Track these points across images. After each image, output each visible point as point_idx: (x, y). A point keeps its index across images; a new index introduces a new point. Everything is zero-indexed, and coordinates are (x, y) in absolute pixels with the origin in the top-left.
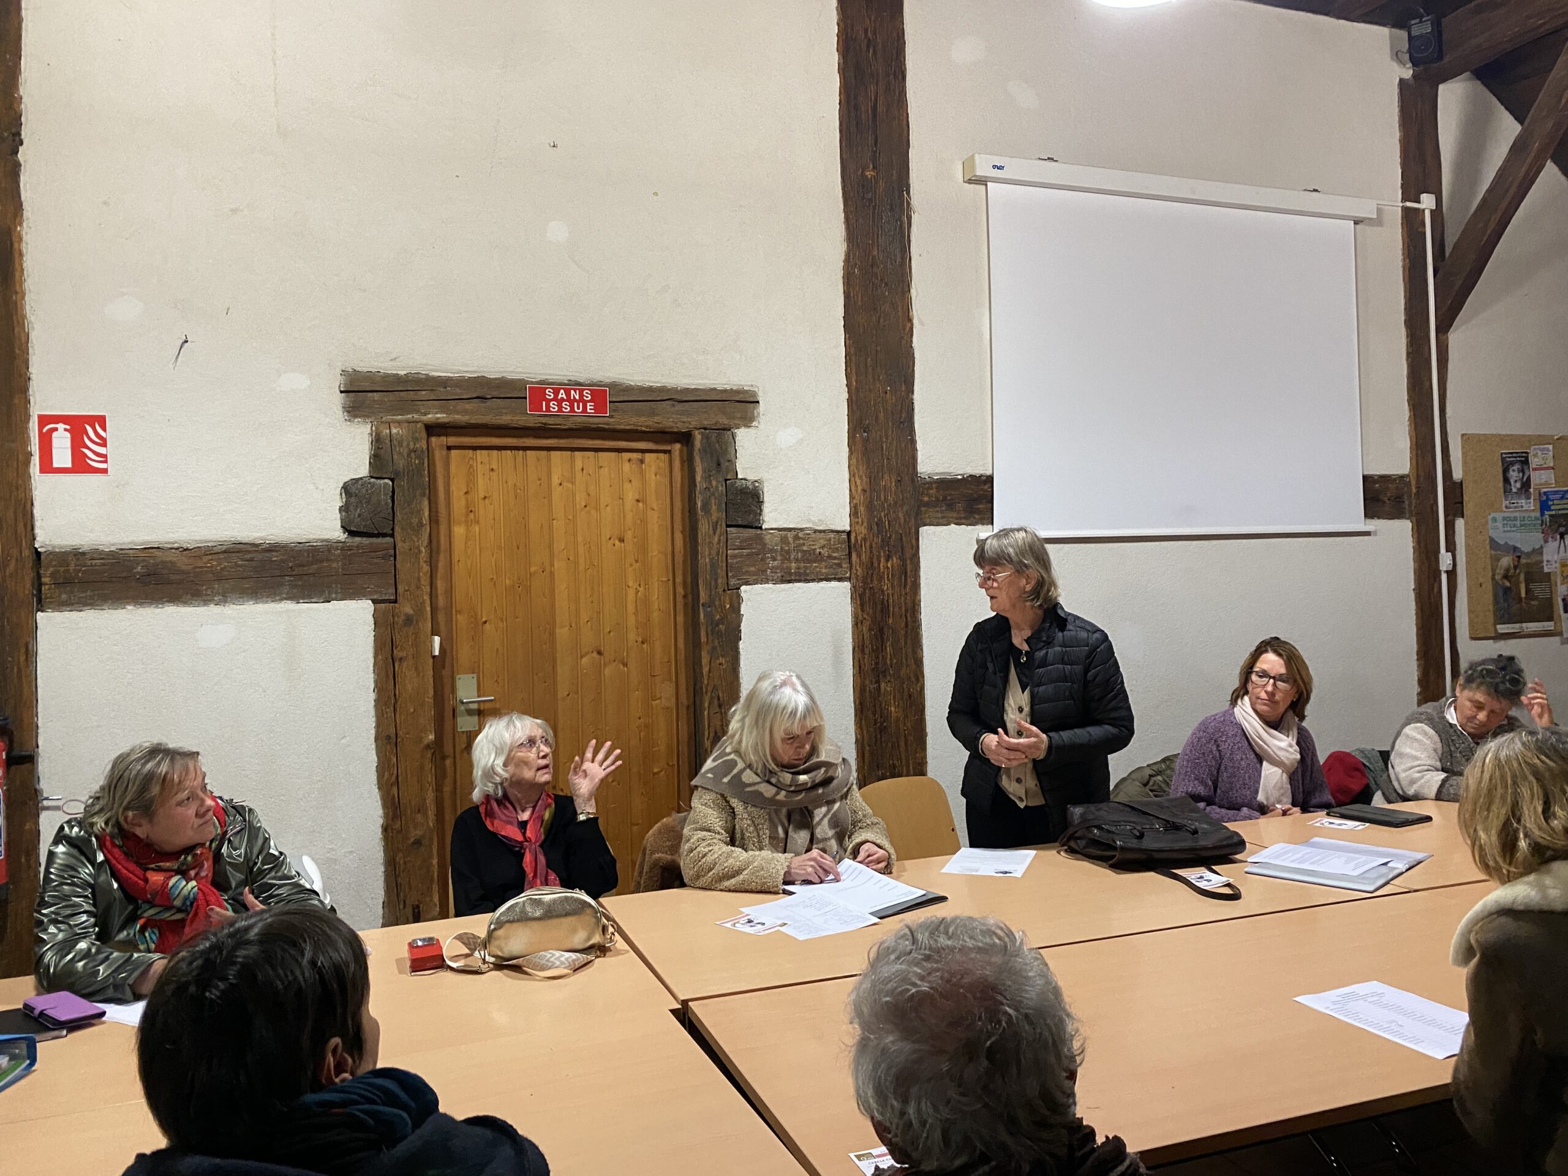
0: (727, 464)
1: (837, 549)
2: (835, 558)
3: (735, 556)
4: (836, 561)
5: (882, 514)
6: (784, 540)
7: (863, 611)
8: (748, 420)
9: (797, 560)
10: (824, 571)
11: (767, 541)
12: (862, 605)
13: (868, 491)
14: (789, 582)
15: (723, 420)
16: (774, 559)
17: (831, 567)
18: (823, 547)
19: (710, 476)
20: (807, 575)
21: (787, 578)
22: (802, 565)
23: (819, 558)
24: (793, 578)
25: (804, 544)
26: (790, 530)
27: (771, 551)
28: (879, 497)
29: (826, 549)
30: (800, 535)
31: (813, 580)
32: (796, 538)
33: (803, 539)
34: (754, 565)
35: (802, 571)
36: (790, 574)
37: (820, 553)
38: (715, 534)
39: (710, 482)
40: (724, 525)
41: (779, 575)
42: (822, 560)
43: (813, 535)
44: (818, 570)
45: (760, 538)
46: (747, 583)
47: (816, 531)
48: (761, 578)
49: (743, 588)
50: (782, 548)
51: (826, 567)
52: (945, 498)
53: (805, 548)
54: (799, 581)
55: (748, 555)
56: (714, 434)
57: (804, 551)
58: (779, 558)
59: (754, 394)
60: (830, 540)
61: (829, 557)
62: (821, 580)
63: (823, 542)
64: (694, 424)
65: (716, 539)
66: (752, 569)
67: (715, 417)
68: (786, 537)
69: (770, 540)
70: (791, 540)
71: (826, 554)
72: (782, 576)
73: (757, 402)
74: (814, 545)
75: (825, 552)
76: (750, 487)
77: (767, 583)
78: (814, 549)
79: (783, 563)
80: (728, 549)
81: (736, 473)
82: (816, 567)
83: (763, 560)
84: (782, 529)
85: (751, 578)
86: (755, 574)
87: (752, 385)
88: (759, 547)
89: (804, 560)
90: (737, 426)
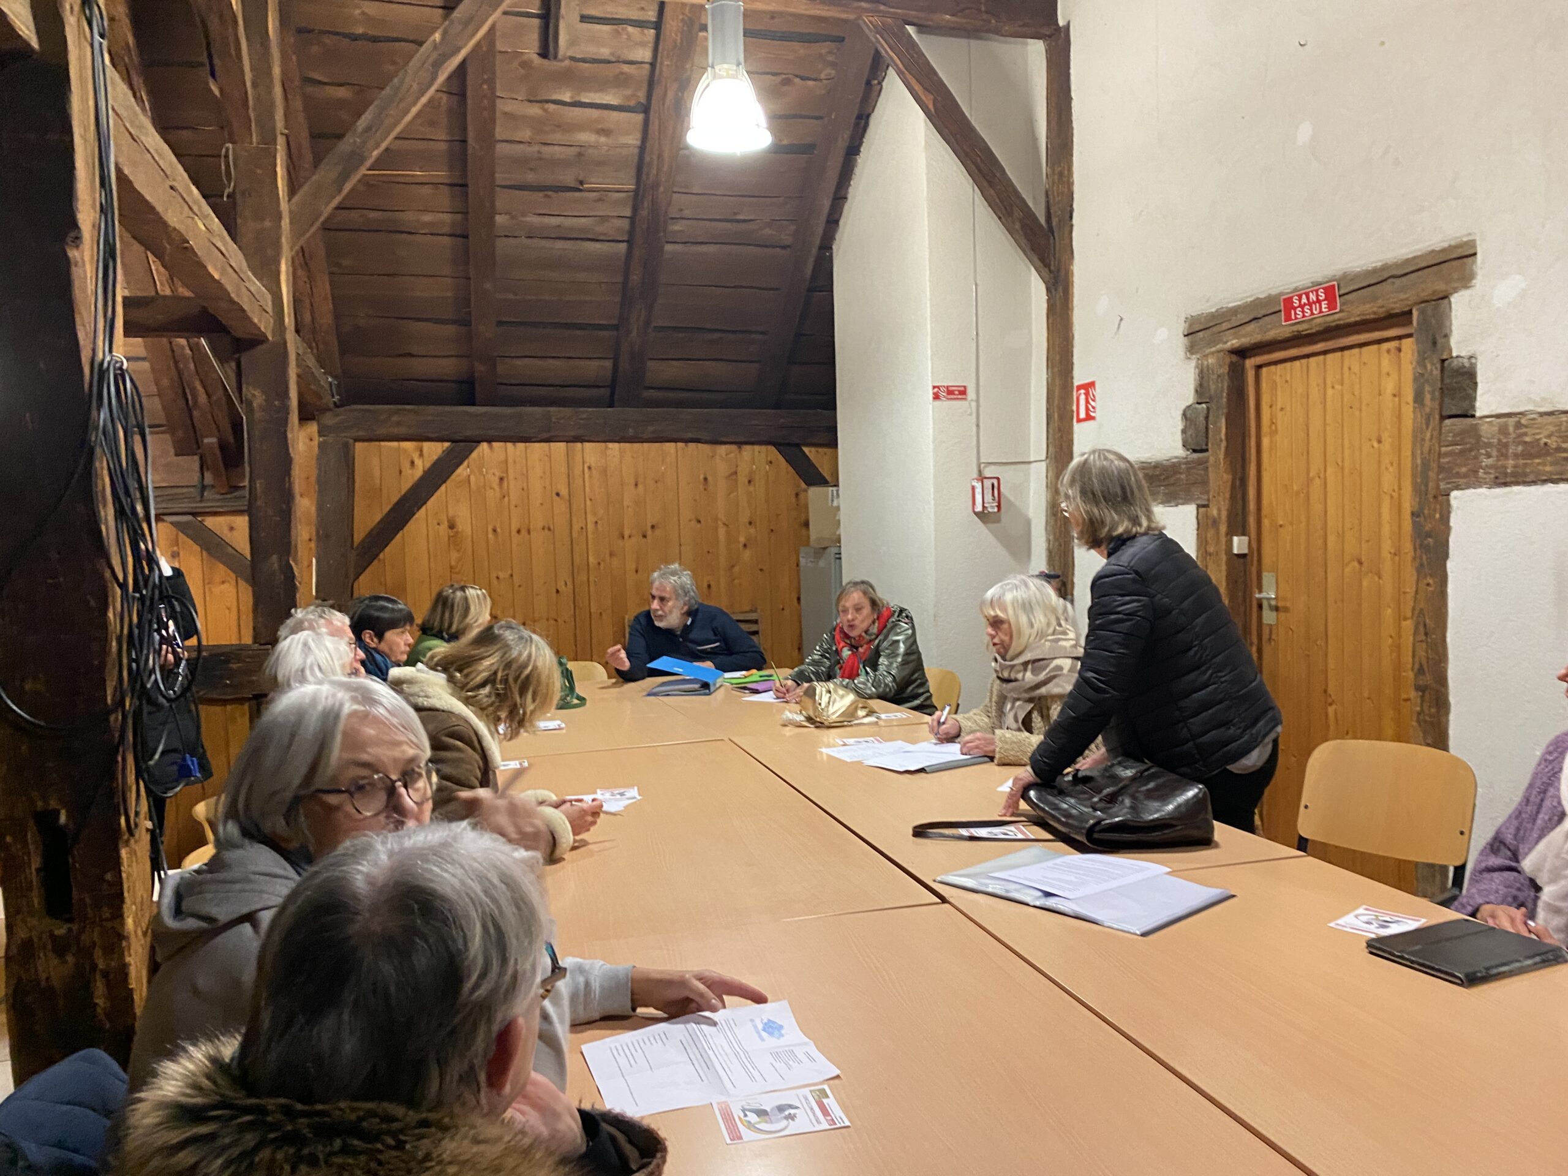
0: (1443, 340)
2: (1564, 450)
3: (1447, 454)
4: (1565, 455)
6: (1503, 430)
8: (1466, 280)
9: (1516, 456)
10: (1548, 468)
11: (1483, 433)
14: (1505, 484)
15: (1441, 286)
16: (1489, 456)
17: (1558, 464)
18: (1549, 436)
19: (1425, 359)
20: (1525, 475)
21: (1503, 480)
22: (1521, 462)
23: (1544, 451)
24: (1508, 480)
25: (1526, 434)
26: (1509, 415)
27: (1488, 445)
29: (1554, 439)
30: (1523, 421)
31: (1534, 483)
32: (1519, 425)
33: (1526, 426)
34: (1465, 466)
35: (1520, 470)
36: (1506, 474)
37: (1546, 444)
38: (1427, 428)
39: (1425, 367)
40: (1437, 417)
41: (1492, 476)
42: (1548, 454)
43: (1540, 420)
44: (1540, 468)
45: (1475, 428)
46: (1458, 488)
47: (1542, 414)
48: (1472, 480)
49: (1454, 494)
50: (1499, 440)
51: (1551, 464)
53: (1527, 439)
54: (1517, 483)
55: (1462, 452)
56: (1430, 307)
57: (1526, 443)
58: (1494, 453)
59: (1472, 244)
60: (1560, 425)
61: (1559, 449)
62: (1545, 482)
63: (1552, 428)
64: (1413, 299)
65: (1428, 435)
66: (1464, 470)
67: (1432, 284)
68: (1506, 426)
69: (1487, 431)
70: (1511, 429)
71: (1554, 445)
72: (1497, 478)
73: (1475, 254)
74: (1539, 434)
75: (1553, 443)
76: (1467, 365)
77: (1481, 487)
78: (1539, 439)
79: (1498, 460)
80: (1440, 446)
81: (1451, 350)
82: (1539, 464)
83: (1476, 458)
84: (1499, 416)
85: (1462, 481)
86: (1465, 476)
87: (1470, 234)
88: (1473, 441)
89: (1524, 455)
90: (1456, 290)
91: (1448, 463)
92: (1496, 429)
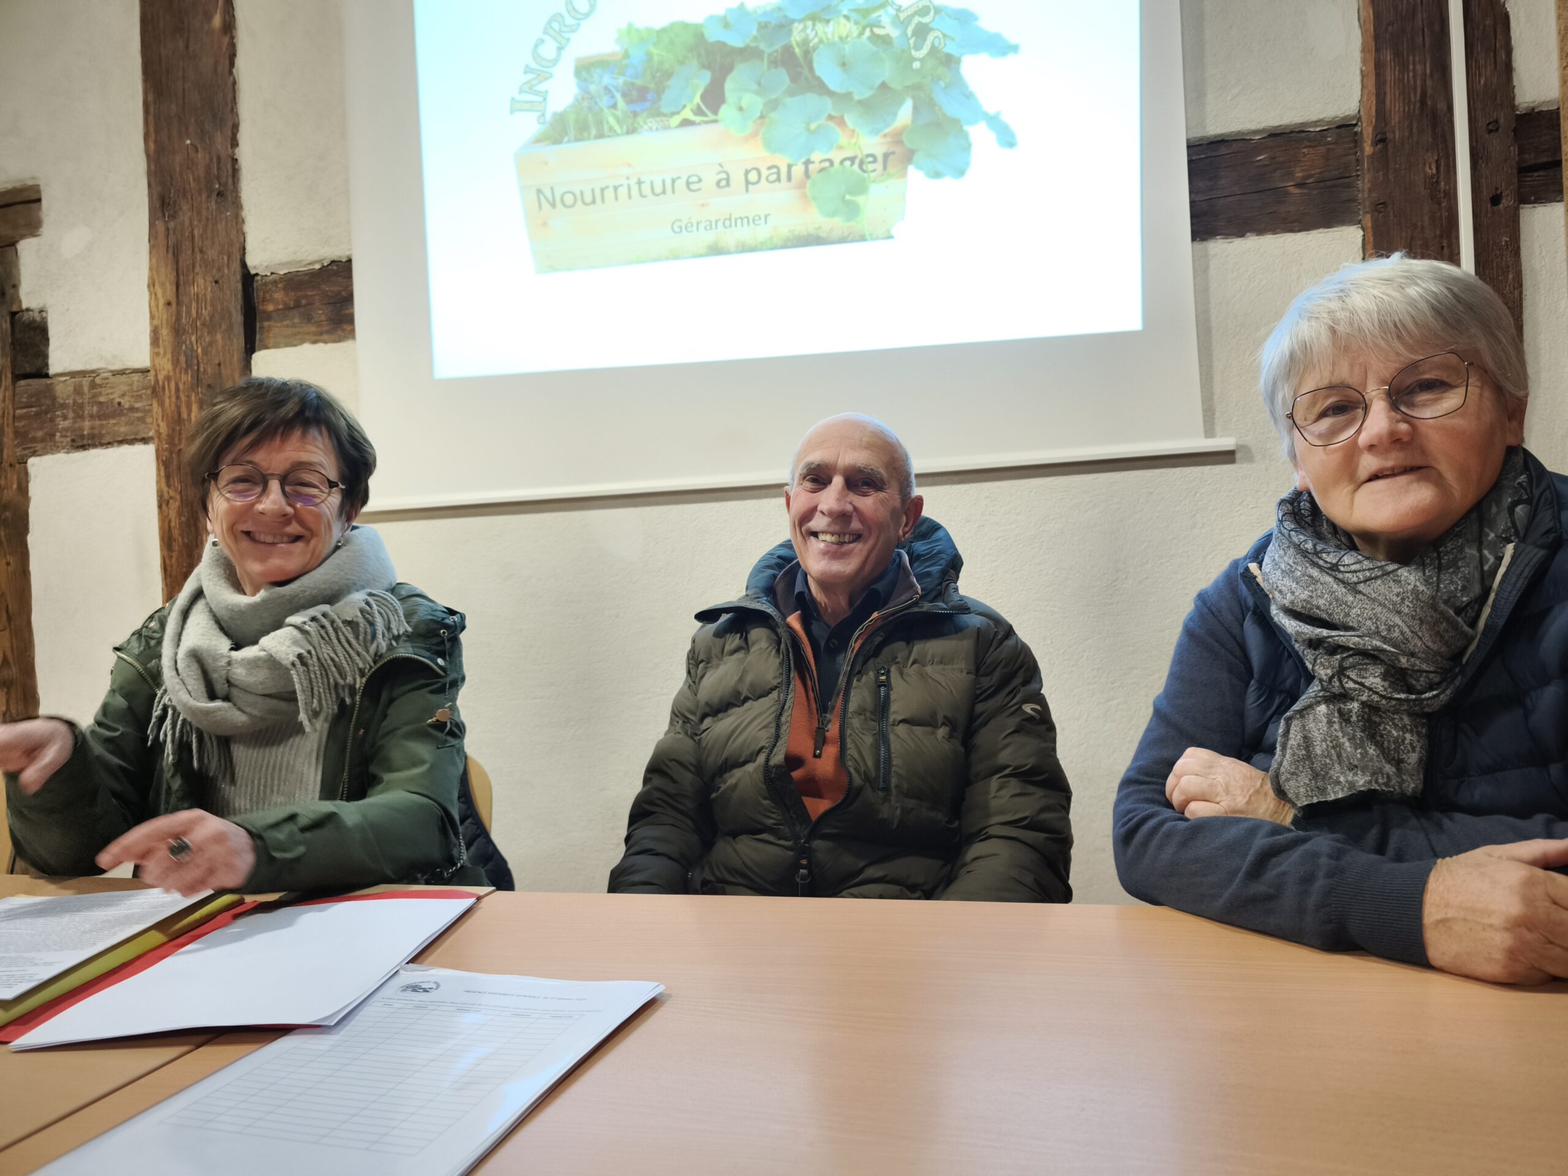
0: (12, 291)
1: (140, 396)
2: (137, 410)
3: (22, 418)
4: (139, 415)
5: (193, 338)
6: (78, 391)
7: (169, 485)
8: (33, 227)
9: (92, 416)
10: (123, 429)
11: (58, 393)
12: (168, 477)
13: (174, 304)
14: (84, 447)
15: (7, 232)
16: (65, 418)
17: (132, 424)
18: (123, 395)
20: (101, 436)
21: (81, 443)
22: (97, 423)
23: (118, 411)
24: (85, 442)
25: (100, 394)
26: (83, 373)
27: (63, 406)
28: (189, 312)
29: (127, 398)
30: (98, 380)
31: (109, 444)
32: (93, 385)
33: (100, 385)
34: (41, 429)
35: (96, 432)
36: (82, 437)
37: (119, 404)
40: (10, 376)
41: (69, 439)
42: (122, 414)
43: (112, 379)
44: (116, 428)
45: (50, 389)
46: (34, 453)
47: (114, 373)
48: (48, 444)
49: (32, 461)
50: (75, 402)
51: (125, 425)
52: (297, 305)
53: (102, 399)
54: (95, 446)
55: (37, 414)
57: (101, 403)
58: (71, 415)
59: (36, 189)
60: (131, 385)
61: (132, 409)
62: (121, 442)
63: (124, 388)
66: (40, 434)
68: (81, 386)
69: (63, 390)
70: (86, 389)
71: (127, 406)
72: (73, 441)
73: (39, 200)
74: (112, 394)
75: (126, 403)
76: (38, 319)
77: (59, 452)
78: (114, 399)
79: (75, 422)
80: (14, 410)
81: (20, 302)
82: (114, 424)
83: (52, 420)
84: (73, 374)
85: (39, 446)
86: (43, 440)
87: (33, 178)
88: (48, 402)
89: (100, 417)
90: (23, 237)
91: (23, 426)
92: (71, 389)
